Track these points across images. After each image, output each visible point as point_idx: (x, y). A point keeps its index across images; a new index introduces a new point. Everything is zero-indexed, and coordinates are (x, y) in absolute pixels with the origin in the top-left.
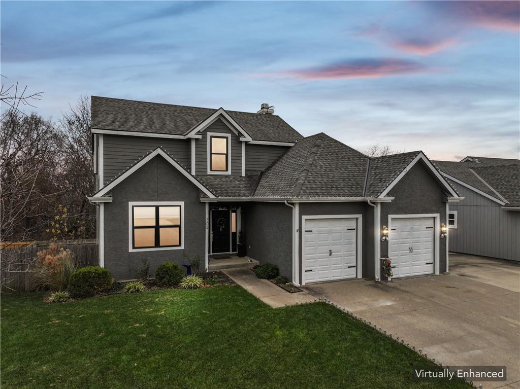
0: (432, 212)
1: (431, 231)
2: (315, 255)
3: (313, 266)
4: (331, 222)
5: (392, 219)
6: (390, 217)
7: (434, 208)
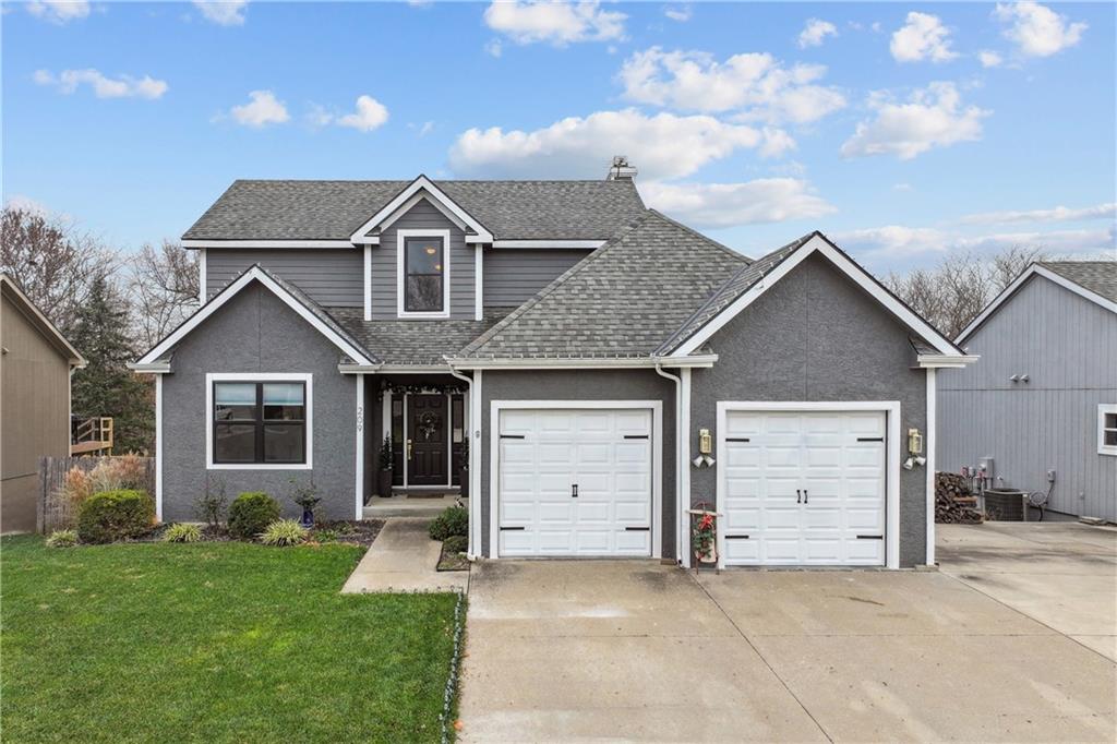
0: (873, 396)
1: (875, 450)
2: (531, 493)
3: (529, 519)
4: (575, 418)
5: (727, 411)
6: (722, 407)
7: (879, 386)
